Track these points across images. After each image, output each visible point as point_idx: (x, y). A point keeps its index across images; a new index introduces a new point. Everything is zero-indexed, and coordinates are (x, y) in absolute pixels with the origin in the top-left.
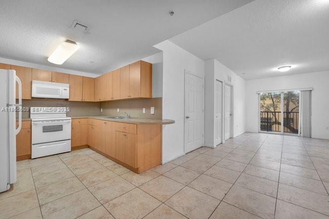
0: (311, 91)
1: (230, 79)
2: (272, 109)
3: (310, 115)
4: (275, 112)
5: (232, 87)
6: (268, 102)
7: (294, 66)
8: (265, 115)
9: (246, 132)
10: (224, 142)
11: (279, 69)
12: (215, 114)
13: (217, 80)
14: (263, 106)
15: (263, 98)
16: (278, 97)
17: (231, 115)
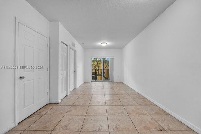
0: (113, 58)
1: (73, 45)
2: (97, 68)
3: (113, 70)
4: (98, 69)
5: (75, 51)
6: (96, 63)
7: (108, 43)
8: (94, 71)
9: (85, 83)
10: (69, 94)
11: (101, 43)
12: (60, 72)
13: (61, 42)
14: (93, 66)
15: (93, 61)
16: (100, 61)
17: (74, 72)
